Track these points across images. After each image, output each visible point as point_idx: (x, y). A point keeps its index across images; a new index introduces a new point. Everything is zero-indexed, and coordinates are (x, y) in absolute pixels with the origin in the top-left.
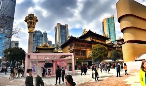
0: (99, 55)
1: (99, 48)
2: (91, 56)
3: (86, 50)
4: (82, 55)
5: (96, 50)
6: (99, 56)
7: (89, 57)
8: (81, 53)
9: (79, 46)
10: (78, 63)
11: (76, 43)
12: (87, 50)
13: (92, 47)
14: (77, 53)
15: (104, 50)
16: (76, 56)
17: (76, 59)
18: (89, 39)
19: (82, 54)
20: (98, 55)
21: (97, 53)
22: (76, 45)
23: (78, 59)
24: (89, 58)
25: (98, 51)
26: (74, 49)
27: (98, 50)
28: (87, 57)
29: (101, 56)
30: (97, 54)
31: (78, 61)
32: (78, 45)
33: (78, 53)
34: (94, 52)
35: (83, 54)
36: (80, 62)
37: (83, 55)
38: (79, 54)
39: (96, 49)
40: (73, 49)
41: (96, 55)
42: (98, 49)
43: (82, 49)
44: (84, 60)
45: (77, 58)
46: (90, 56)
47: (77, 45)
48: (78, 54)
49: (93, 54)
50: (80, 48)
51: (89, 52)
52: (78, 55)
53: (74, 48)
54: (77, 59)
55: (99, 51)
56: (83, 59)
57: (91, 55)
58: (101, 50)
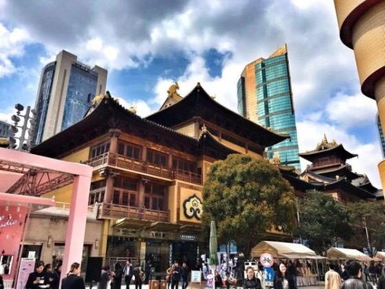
0: (245, 212)
1: (249, 172)
2: (195, 215)
3: (172, 184)
4: (146, 204)
5: (230, 181)
6: (247, 218)
7: (183, 218)
8: (141, 195)
9: (137, 158)
10: (122, 247)
11: (126, 137)
12: (177, 181)
13: (200, 171)
14: (122, 190)
15: (277, 185)
16: (114, 208)
17: (114, 226)
18: (190, 131)
19: (146, 200)
20: (242, 209)
21: (235, 199)
22: (125, 149)
23: (124, 226)
24: (184, 223)
25: (239, 187)
26: (107, 169)
27: (242, 184)
28: (174, 220)
29: (257, 218)
30: (234, 202)
31: (121, 234)
32: (134, 153)
33: (130, 192)
34: (220, 194)
35: (155, 200)
36: (132, 239)
37: (154, 208)
38: (133, 197)
39: (228, 174)
40: (106, 165)
41: (228, 207)
42: (238, 179)
43: (153, 173)
44: (152, 234)
45: (121, 217)
46: (190, 214)
47: (130, 149)
48: (125, 195)
49: (213, 202)
50: (144, 170)
51: (185, 193)
52: (125, 203)
53: (112, 161)
54: (120, 221)
55: (248, 186)
56: (149, 229)
57: (191, 209)
58: (255, 185)
